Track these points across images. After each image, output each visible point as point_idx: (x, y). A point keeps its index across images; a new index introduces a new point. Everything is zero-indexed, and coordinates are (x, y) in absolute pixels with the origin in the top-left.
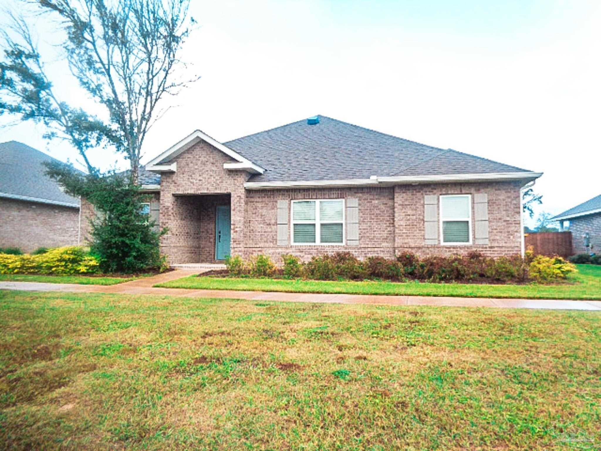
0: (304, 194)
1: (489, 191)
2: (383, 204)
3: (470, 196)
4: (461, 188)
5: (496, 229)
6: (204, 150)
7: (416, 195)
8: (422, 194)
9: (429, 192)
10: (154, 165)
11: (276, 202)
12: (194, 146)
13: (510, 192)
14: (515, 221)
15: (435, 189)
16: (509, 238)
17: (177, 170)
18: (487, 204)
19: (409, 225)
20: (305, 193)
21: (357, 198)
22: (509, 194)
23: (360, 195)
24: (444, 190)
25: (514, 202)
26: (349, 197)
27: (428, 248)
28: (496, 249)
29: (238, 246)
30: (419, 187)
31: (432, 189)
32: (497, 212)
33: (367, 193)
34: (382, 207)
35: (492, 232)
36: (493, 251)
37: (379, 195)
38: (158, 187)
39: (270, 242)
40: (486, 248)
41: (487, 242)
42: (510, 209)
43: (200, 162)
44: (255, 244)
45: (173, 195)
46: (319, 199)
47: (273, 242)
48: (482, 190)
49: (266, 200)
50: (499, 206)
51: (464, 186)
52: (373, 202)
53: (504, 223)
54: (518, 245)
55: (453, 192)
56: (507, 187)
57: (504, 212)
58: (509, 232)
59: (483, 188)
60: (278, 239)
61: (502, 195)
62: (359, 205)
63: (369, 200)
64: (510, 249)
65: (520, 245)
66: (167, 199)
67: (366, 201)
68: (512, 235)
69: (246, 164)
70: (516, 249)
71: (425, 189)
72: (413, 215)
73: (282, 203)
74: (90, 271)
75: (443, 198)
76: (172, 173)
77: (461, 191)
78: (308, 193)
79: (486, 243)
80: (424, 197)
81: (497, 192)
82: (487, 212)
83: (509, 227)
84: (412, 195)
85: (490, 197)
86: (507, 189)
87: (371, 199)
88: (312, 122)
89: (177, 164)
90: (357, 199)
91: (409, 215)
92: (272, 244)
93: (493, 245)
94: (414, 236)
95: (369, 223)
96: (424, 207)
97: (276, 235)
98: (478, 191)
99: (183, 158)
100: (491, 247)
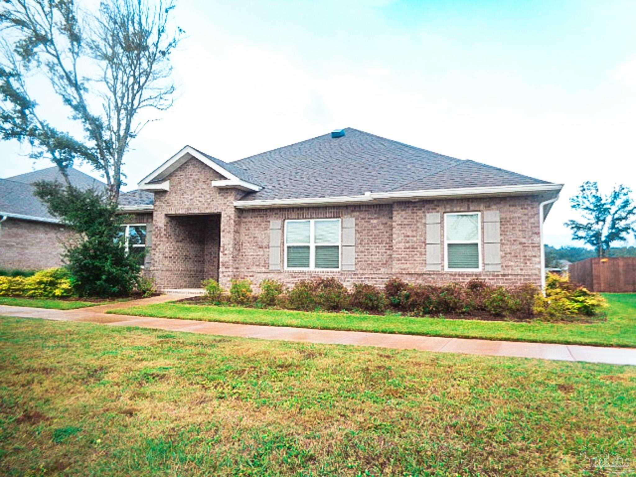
0: (298, 214)
1: (501, 208)
2: (383, 224)
3: (479, 213)
4: (468, 205)
5: (510, 253)
6: (196, 167)
7: (417, 213)
8: (424, 212)
9: (432, 209)
10: (146, 184)
11: (269, 222)
12: (186, 163)
13: (527, 209)
14: (532, 243)
15: (438, 206)
16: (526, 263)
17: (170, 189)
18: (499, 224)
19: (408, 248)
20: (299, 212)
21: (354, 217)
22: (526, 211)
23: (358, 214)
24: (448, 206)
25: (532, 220)
26: (346, 216)
27: (430, 274)
28: (510, 277)
29: (227, 270)
30: (421, 203)
31: (436, 206)
32: (511, 234)
33: (366, 211)
34: (381, 227)
35: (505, 257)
36: (506, 279)
37: (379, 214)
38: (151, 207)
39: (263, 266)
40: (498, 275)
41: (499, 268)
42: (527, 229)
43: (191, 180)
44: (247, 269)
45: (166, 215)
46: (313, 218)
47: (265, 266)
48: (494, 207)
49: (259, 220)
50: (514, 226)
51: (472, 202)
52: (372, 221)
53: (520, 247)
54: (537, 272)
55: (458, 209)
56: (523, 203)
57: (520, 233)
58: (525, 256)
59: (495, 204)
60: (270, 262)
61: (518, 212)
62: (356, 225)
63: (366, 220)
64: (527, 277)
65: (540, 272)
66: (160, 220)
67: (363, 221)
68: (529, 260)
69: (233, 181)
70: (534, 277)
71: (427, 206)
72: (414, 236)
73: (275, 223)
74: (65, 294)
75: (447, 216)
76: (165, 192)
77: (469, 208)
78: (302, 212)
79: (498, 270)
80: (425, 216)
81: (512, 209)
82: (499, 232)
83: (526, 250)
84: (413, 213)
85: (503, 216)
86: (524, 205)
87: (369, 218)
88: (336, 135)
89: (170, 183)
90: (354, 219)
91: (408, 236)
92: (264, 268)
93: (506, 272)
94: (415, 260)
95: (366, 245)
96: (426, 227)
97: (268, 258)
98: (488, 207)
99: (176, 176)
100: (504, 275)
